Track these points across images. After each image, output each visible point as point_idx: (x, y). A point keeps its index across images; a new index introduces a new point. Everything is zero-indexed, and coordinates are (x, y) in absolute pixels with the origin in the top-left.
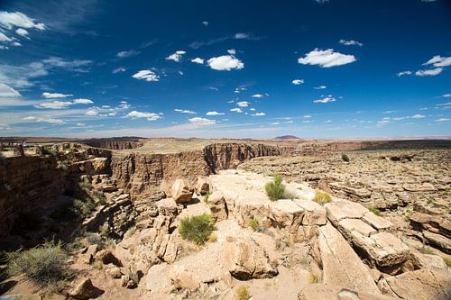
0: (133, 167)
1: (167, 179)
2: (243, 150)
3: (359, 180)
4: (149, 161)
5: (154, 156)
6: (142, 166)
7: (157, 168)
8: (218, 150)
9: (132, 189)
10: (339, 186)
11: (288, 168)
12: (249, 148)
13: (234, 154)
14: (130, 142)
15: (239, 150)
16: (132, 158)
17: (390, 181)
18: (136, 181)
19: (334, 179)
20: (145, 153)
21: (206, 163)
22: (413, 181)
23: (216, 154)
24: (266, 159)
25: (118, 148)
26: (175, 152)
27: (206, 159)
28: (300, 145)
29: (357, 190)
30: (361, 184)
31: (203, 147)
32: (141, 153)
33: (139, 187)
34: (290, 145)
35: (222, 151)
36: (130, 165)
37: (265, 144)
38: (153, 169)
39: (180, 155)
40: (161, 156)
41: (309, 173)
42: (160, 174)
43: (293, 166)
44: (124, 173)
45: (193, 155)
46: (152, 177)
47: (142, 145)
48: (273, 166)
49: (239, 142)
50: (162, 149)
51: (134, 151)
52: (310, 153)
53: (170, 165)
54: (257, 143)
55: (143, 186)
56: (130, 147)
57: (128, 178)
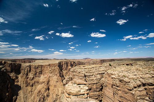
0: (30, 70)
1: (44, 74)
2: (72, 63)
3: (123, 74)
4: (36, 68)
5: (39, 66)
6: (34, 70)
7: (40, 70)
8: (63, 63)
9: (29, 79)
10: (115, 77)
11: (91, 69)
12: (74, 62)
13: (69, 64)
14: (30, 60)
15: (71, 63)
16: (30, 66)
17: (134, 74)
18: (31, 75)
19: (112, 74)
20: (35, 64)
21: (59, 68)
22: (142, 73)
23: (63, 65)
24: (82, 66)
25: (25, 62)
26: (47, 64)
27: (59, 67)
28: (92, 61)
29: (124, 79)
30: (125, 76)
31: (58, 62)
32: (34, 64)
33: (32, 78)
34: (88, 61)
35: (65, 63)
36: (29, 69)
37: (80, 61)
38: (38, 71)
39: (49, 65)
40: (42, 66)
41: (99, 71)
42: (41, 72)
43: (92, 69)
44: (26, 73)
45: (54, 65)
46: (37, 74)
47: (35, 61)
48: (85, 69)
49: (71, 60)
50: (42, 63)
51: (31, 64)
52: (95, 64)
53: (45, 69)
54: (77, 61)
55: (33, 77)
56: (30, 62)
57: (27, 74)
